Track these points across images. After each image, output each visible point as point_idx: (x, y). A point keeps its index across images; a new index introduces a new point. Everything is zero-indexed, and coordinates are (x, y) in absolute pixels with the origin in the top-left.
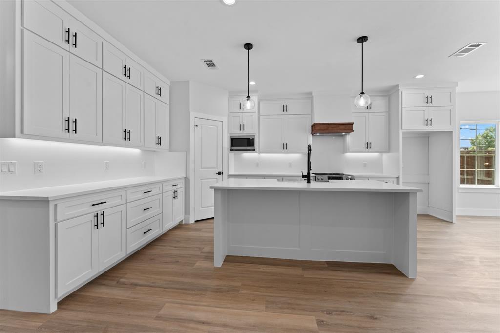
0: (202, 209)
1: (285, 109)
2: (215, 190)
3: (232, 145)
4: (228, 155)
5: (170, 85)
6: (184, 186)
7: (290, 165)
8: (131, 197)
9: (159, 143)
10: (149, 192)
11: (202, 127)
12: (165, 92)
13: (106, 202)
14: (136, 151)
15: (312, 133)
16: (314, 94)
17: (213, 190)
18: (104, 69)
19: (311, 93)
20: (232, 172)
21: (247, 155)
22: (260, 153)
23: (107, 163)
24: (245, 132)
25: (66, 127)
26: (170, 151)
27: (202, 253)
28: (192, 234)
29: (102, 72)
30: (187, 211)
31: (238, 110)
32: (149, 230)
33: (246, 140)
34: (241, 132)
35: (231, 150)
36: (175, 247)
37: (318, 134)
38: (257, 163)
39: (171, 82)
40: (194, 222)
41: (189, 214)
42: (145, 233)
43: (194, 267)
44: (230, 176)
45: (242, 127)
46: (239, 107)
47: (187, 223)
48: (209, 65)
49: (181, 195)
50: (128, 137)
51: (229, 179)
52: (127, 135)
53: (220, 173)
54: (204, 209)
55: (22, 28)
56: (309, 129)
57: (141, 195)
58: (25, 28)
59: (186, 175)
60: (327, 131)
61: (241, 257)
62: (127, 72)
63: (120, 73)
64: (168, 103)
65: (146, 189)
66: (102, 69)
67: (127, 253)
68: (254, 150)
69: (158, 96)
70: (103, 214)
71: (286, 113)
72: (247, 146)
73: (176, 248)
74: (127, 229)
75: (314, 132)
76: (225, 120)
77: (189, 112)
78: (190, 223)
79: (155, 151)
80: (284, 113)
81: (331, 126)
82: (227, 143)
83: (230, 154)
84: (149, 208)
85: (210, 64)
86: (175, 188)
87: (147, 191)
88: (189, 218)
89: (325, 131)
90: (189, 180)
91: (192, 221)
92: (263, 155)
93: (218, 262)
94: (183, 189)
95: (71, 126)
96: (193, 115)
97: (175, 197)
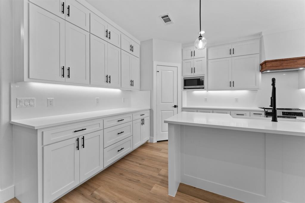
0: (162, 133)
1: (232, 52)
2: (169, 124)
3: (185, 85)
4: (182, 92)
5: (140, 44)
6: (149, 115)
7: (237, 100)
8: (107, 125)
9: (132, 85)
10: (122, 120)
11: (162, 72)
12: (136, 49)
13: (86, 129)
14: (118, 91)
15: (260, 71)
16: (263, 34)
17: (167, 124)
18: (91, 32)
19: (260, 34)
20: (185, 105)
21: (197, 92)
22: (208, 90)
23: (97, 99)
24: (195, 74)
25: (62, 74)
26: (140, 91)
27: (159, 175)
28: (154, 153)
29: (90, 34)
30: (152, 134)
31: (190, 57)
32: (122, 149)
33: (197, 80)
34: (192, 74)
35: (184, 89)
36: (140, 164)
37: (269, 71)
38: (206, 99)
39: (141, 42)
40: (157, 142)
41: (153, 136)
42: (119, 151)
43: (151, 191)
44: (184, 109)
45: (193, 70)
46: (191, 55)
47: (151, 142)
48: (166, 21)
49: (147, 122)
50: (108, 81)
51: (183, 112)
52: (108, 79)
53: (175, 106)
54: (164, 133)
55: (29, 2)
56: (258, 67)
57: (116, 123)
58: (30, 2)
59: (151, 107)
60: (281, 67)
61: (195, 188)
62: (108, 34)
63: (103, 35)
64: (139, 57)
65: (120, 118)
66: (90, 32)
67: (104, 167)
68: (204, 88)
69: (131, 52)
70: (83, 138)
71: (233, 55)
72: (198, 85)
73: (140, 166)
74: (104, 148)
75: (263, 70)
76: (179, 66)
77: (153, 62)
78: (154, 143)
79: (131, 91)
80: (230, 56)
81: (286, 62)
82: (181, 83)
83: (183, 92)
84: (122, 132)
85: (166, 19)
86: (142, 117)
87: (121, 120)
88: (153, 138)
89: (277, 68)
90: (153, 111)
91: (155, 141)
92: (210, 92)
93: (173, 191)
94: (149, 118)
95: (65, 73)
96: (155, 63)
97: (143, 124)
